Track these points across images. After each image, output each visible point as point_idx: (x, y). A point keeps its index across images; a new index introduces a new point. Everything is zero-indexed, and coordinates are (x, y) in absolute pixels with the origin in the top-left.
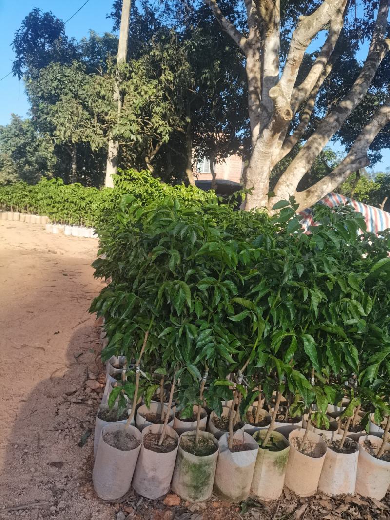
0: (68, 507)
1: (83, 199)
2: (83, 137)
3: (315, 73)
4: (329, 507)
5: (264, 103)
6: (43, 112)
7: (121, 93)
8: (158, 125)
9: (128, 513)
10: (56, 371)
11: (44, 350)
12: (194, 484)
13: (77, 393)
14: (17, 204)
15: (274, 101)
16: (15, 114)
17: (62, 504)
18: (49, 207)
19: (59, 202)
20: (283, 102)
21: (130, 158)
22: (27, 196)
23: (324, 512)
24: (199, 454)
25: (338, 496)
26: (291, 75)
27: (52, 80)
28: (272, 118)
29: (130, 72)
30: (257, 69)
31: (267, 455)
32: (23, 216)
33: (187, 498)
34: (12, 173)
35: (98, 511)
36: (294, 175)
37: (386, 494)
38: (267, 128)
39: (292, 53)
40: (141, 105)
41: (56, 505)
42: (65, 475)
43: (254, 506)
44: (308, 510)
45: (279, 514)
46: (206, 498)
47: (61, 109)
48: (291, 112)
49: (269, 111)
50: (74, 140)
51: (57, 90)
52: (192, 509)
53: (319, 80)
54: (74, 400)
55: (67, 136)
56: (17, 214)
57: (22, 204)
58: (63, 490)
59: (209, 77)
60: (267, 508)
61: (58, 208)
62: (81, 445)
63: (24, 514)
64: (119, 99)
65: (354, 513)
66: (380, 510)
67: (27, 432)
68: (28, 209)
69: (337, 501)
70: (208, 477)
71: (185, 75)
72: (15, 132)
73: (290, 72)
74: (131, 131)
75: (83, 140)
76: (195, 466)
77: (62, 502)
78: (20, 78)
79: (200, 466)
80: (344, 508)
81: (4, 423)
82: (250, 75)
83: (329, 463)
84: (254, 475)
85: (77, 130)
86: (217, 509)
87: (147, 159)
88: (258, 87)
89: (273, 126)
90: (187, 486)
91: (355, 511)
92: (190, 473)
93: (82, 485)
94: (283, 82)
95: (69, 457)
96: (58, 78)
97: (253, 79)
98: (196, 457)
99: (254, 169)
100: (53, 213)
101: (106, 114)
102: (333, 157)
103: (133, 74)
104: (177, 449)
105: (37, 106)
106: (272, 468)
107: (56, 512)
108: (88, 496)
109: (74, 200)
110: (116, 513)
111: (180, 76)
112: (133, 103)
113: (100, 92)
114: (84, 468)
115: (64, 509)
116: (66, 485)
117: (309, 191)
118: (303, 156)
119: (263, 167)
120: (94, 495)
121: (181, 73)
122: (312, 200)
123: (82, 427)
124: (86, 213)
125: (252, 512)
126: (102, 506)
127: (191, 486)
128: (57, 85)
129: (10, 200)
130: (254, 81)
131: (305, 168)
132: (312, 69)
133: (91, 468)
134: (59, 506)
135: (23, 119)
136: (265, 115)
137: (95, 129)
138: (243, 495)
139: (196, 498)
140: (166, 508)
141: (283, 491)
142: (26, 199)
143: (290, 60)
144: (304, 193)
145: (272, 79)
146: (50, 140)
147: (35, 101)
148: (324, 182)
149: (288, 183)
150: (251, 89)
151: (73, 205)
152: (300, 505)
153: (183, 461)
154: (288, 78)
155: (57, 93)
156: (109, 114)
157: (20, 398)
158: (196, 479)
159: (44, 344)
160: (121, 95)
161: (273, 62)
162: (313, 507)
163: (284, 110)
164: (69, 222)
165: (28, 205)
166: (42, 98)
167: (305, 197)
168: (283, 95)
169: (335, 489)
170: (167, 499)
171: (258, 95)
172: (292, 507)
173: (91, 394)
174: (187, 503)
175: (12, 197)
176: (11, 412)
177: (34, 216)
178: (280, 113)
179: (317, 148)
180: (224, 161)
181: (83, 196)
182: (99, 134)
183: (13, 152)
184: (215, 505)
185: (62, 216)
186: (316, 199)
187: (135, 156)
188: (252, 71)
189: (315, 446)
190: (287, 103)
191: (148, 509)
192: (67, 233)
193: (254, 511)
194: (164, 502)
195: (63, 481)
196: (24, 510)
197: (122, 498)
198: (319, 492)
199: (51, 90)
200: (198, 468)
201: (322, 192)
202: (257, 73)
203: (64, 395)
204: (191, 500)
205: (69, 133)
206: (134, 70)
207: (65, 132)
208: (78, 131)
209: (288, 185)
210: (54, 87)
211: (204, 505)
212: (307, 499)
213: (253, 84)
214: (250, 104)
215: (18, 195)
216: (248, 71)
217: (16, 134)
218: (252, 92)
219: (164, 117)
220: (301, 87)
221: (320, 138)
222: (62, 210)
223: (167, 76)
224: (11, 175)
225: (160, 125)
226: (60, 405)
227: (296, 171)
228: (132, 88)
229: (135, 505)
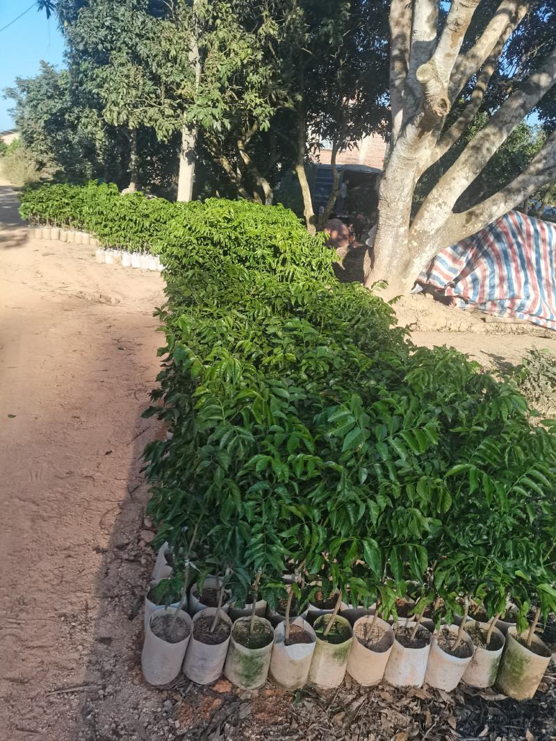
0: (116, 692)
1: (147, 216)
2: (145, 120)
3: (495, 30)
4: (389, 698)
5: (411, 84)
6: (86, 76)
7: (200, 50)
8: (253, 104)
9: (177, 701)
10: (107, 513)
11: (94, 480)
12: (246, 673)
13: (130, 547)
14: (55, 216)
15: (424, 86)
16: (46, 62)
17: (110, 689)
18: (98, 226)
19: (113, 220)
20: (437, 87)
21: (215, 141)
22: (68, 204)
23: (383, 705)
24: (252, 646)
25: (402, 687)
26: (452, 47)
27: (97, 27)
28: (419, 109)
29: (215, 18)
30: (406, 20)
31: (325, 647)
32: (63, 233)
33: (239, 685)
34: (45, 152)
35: (146, 699)
36: (450, 189)
37: (459, 684)
38: (413, 124)
39: (455, 11)
40: (229, 74)
41: (104, 688)
42: (113, 654)
43: (309, 696)
44: (366, 702)
45: (335, 705)
46: (258, 685)
47: (112, 77)
48: (448, 102)
49: (417, 97)
50: (131, 126)
51: (106, 44)
52: (242, 697)
53: (504, 33)
54: (126, 556)
55: (121, 119)
56: (55, 230)
57: (62, 217)
58: (112, 671)
59: (332, 32)
60: (323, 699)
61: (111, 228)
62: (131, 618)
63: (73, 697)
64: (197, 60)
65: (415, 708)
66: (445, 704)
67: (74, 600)
68: (71, 224)
69: (400, 693)
70: (261, 667)
71: (296, 28)
72: (47, 91)
73: (451, 42)
74: (214, 117)
75: (145, 124)
76: (246, 657)
77: (111, 686)
78: (49, 14)
79: (252, 658)
80: (405, 701)
81: (49, 586)
82: (395, 31)
83: (395, 655)
84: (312, 664)
85: (135, 110)
86: (269, 697)
87: (240, 144)
88: (406, 50)
89: (421, 122)
90: (239, 674)
91: (416, 706)
92: (241, 663)
93: (131, 669)
94: (438, 56)
95: (119, 631)
96: (107, 24)
97: (398, 37)
98: (248, 649)
99: (390, 182)
100: (105, 235)
101: (178, 85)
102: (527, 133)
103: (218, 21)
104: (228, 639)
105: (78, 64)
106: (331, 659)
107: (104, 696)
108: (136, 682)
109: (134, 218)
110: (164, 701)
111: (288, 28)
112: (218, 71)
113: (169, 52)
114: (134, 647)
115: (112, 694)
116: (115, 666)
117: (471, 214)
118: (467, 160)
119: (403, 179)
120: (143, 681)
121: (289, 24)
122: (474, 227)
123: (133, 594)
124: (151, 235)
125: (306, 703)
126: (150, 692)
127: (242, 675)
128: (106, 36)
129: (46, 210)
130: (400, 40)
131: (467, 179)
132: (491, 23)
133: (141, 648)
134: (107, 690)
135: (57, 70)
136: (411, 101)
137: (162, 107)
138: (298, 684)
139: (247, 686)
140: (216, 695)
141: (344, 680)
142: (67, 209)
143: (452, 22)
144: (464, 215)
145: (424, 45)
146: (98, 121)
147: (73, 57)
148: (494, 200)
149: (440, 201)
150: (395, 52)
151: (132, 224)
152: (359, 695)
153: (235, 651)
154: (447, 52)
155: (106, 48)
156: (182, 86)
157: (65, 552)
158: (246, 669)
159: (94, 470)
160: (200, 54)
161: (428, 18)
162: (373, 699)
163: (439, 100)
164: (127, 247)
165: (71, 218)
166: (85, 52)
167: (464, 222)
168: (437, 77)
169: (399, 681)
170: (217, 686)
171: (405, 63)
172: (350, 697)
173: (146, 548)
174: (238, 690)
175: (48, 207)
176: (56, 572)
177: (78, 234)
178: (432, 103)
179: (488, 150)
180: (355, 144)
181: (147, 212)
182: (168, 116)
183: (45, 122)
184: (268, 692)
185: (117, 239)
186: (480, 225)
187: (223, 138)
188: (398, 23)
189: (383, 634)
190: (443, 88)
191: (197, 695)
192: (125, 263)
193: (308, 701)
194: (215, 689)
195: (111, 661)
196: (72, 693)
197: (172, 683)
198: (383, 682)
199: (97, 44)
200: (249, 660)
201: (491, 216)
202: (406, 27)
203: (115, 550)
204: (243, 687)
205: (123, 117)
206: (220, 15)
207: (119, 113)
208: (137, 111)
209: (440, 205)
210: (100, 39)
211: (256, 693)
212: (368, 690)
213: (399, 46)
214: (392, 76)
215: (56, 203)
216: (392, 24)
217: (49, 94)
218: (396, 58)
219: (263, 91)
220: (470, 52)
221: (494, 134)
222: (117, 231)
223: (269, 27)
224: (45, 155)
225: (256, 104)
226: (110, 563)
227: (454, 184)
228: (217, 44)
229: (184, 691)
